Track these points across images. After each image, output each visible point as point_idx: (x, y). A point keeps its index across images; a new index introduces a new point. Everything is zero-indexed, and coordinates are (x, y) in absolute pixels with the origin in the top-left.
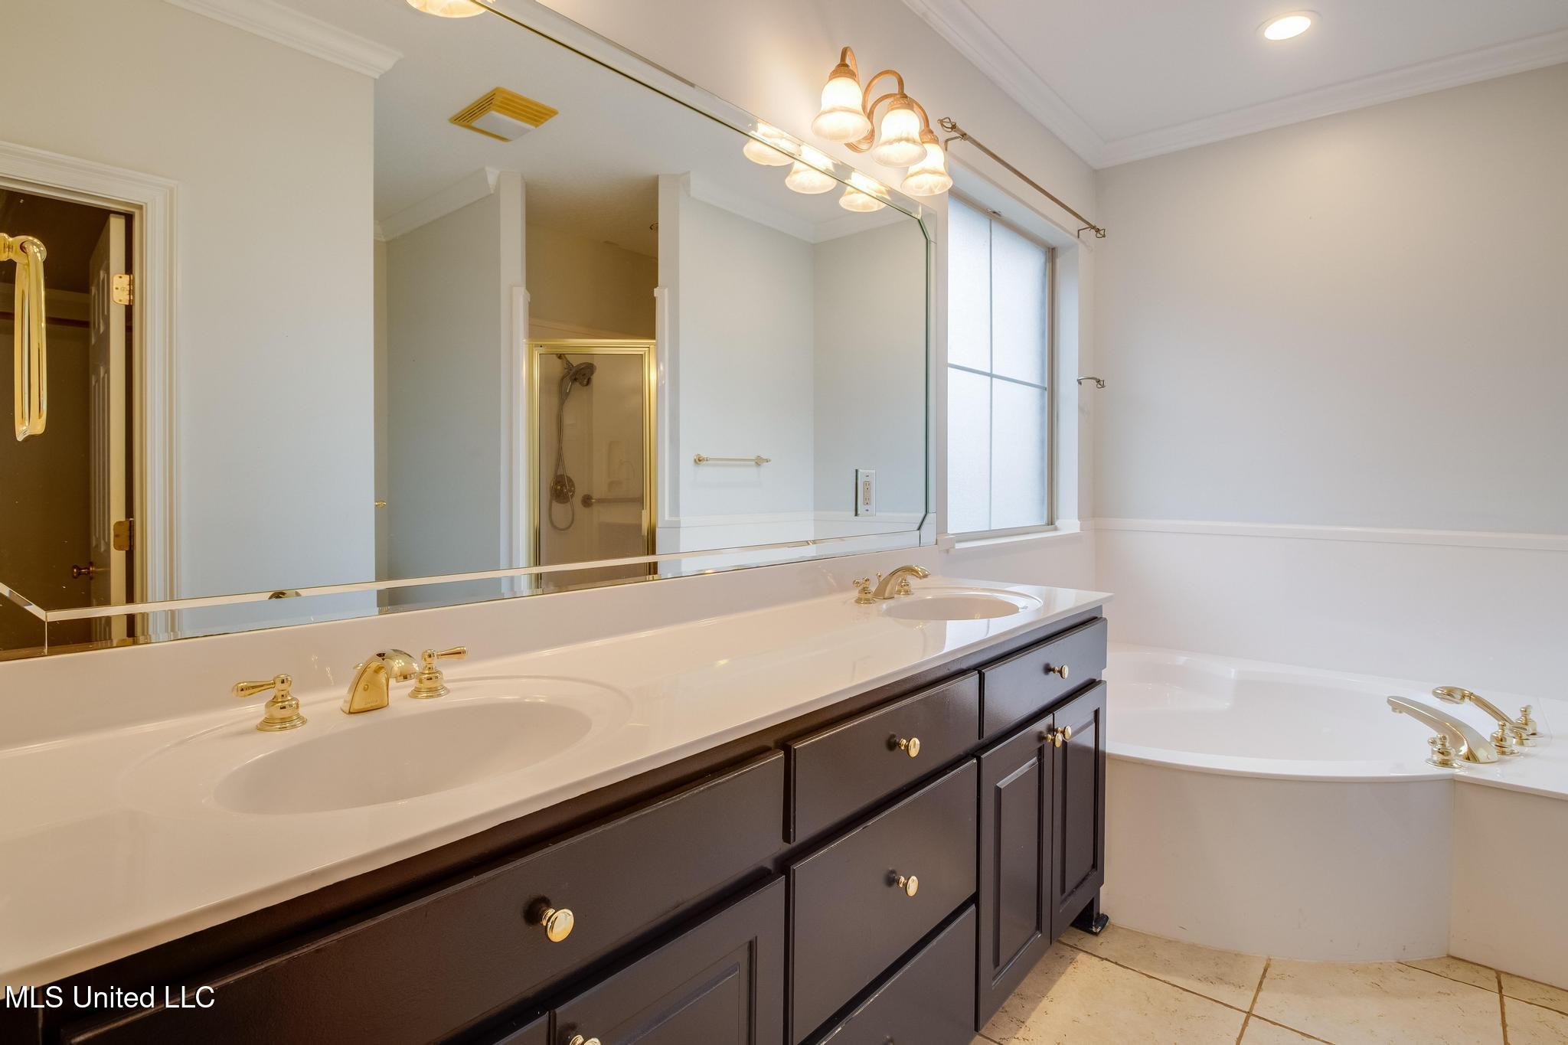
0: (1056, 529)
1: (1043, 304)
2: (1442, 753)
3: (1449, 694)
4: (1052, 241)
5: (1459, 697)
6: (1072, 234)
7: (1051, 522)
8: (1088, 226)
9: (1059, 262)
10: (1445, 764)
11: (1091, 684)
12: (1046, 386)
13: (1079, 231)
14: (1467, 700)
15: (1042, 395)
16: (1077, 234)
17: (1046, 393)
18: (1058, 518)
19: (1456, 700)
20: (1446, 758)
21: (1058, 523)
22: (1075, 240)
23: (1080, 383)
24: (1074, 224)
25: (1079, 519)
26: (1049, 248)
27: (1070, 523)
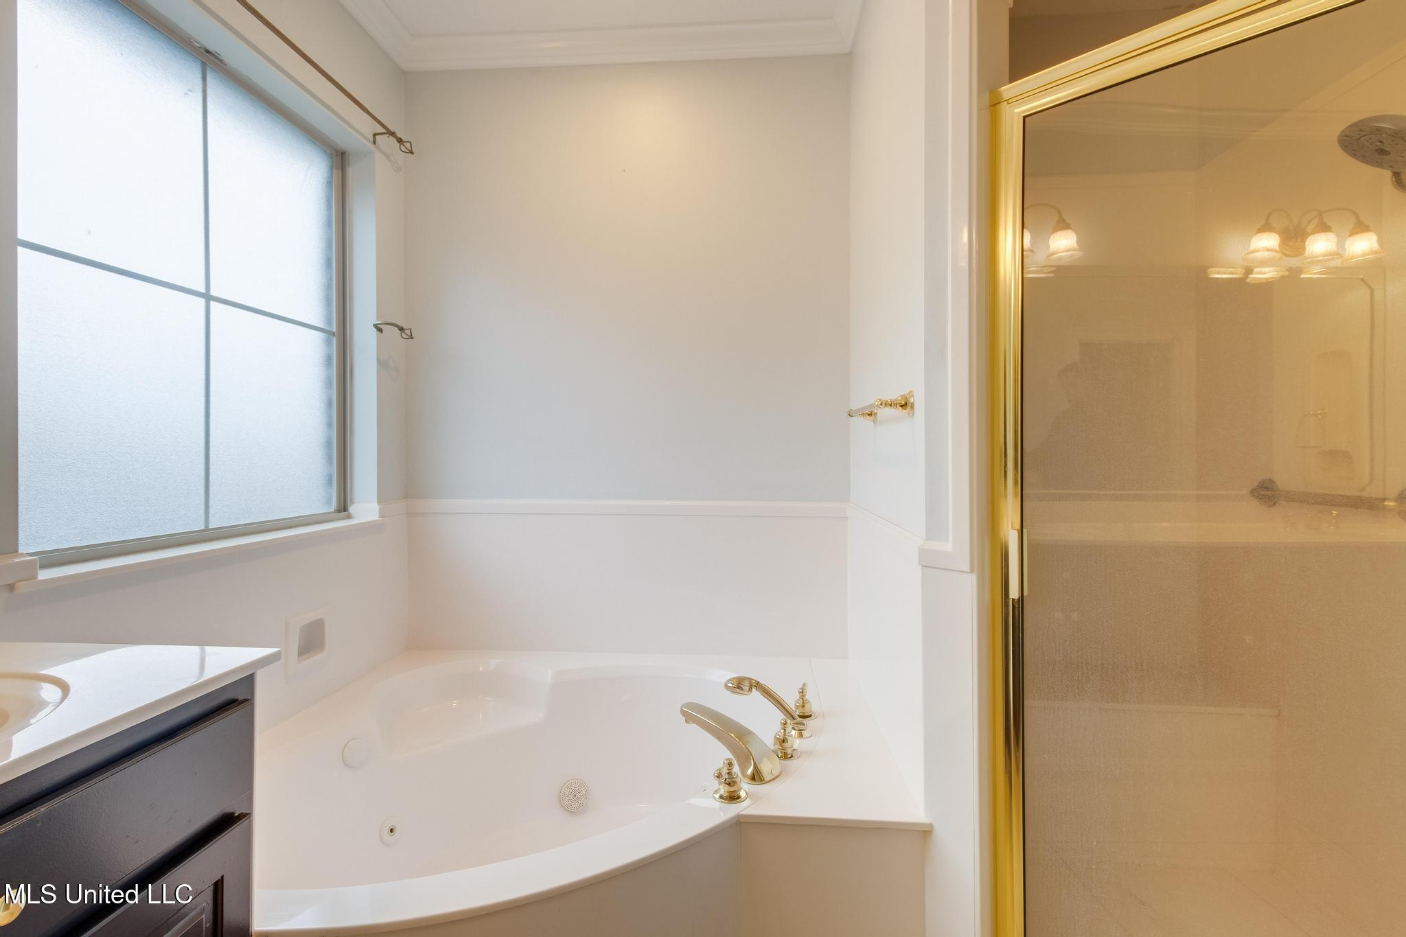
0: (349, 517)
1: (329, 223)
2: (729, 784)
3: (740, 685)
4: (343, 144)
5: (747, 688)
6: (365, 137)
7: (343, 508)
8: (384, 131)
9: (351, 171)
10: (733, 798)
11: (225, 822)
12: (335, 331)
13: (375, 135)
14: (754, 690)
15: (329, 343)
16: (372, 139)
17: (334, 340)
18: (352, 502)
19: (745, 693)
20: (732, 789)
21: (352, 509)
22: (371, 146)
23: (380, 330)
24: (369, 127)
25: (378, 502)
26: (337, 151)
27: (366, 509)
